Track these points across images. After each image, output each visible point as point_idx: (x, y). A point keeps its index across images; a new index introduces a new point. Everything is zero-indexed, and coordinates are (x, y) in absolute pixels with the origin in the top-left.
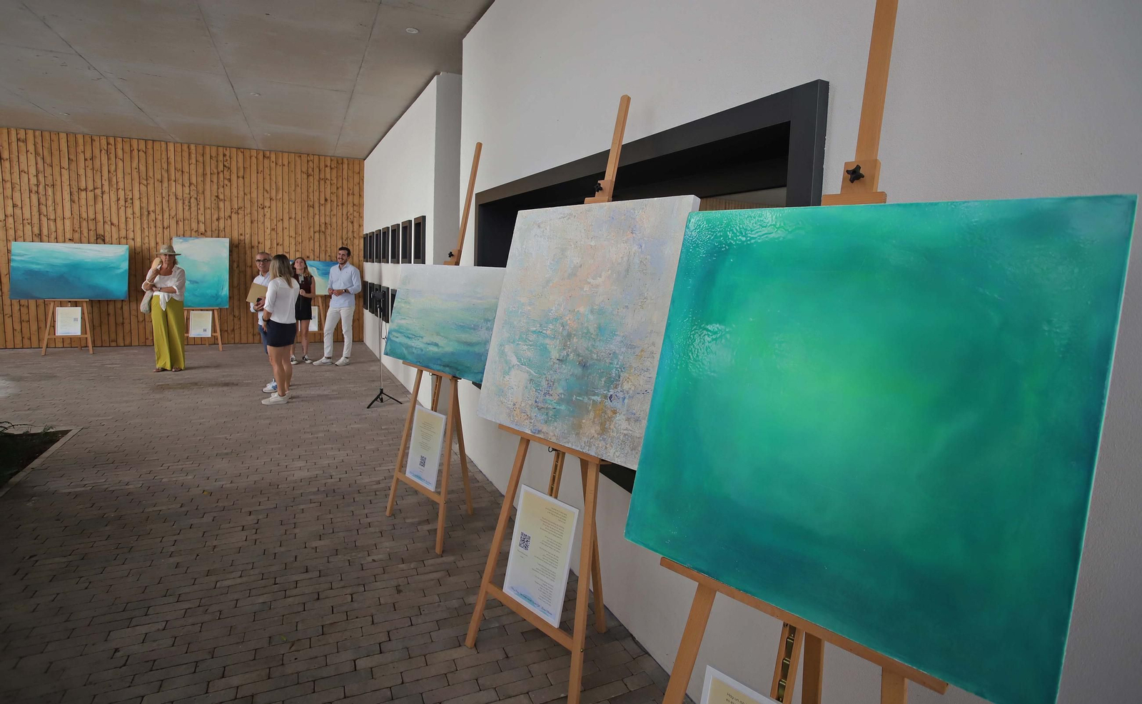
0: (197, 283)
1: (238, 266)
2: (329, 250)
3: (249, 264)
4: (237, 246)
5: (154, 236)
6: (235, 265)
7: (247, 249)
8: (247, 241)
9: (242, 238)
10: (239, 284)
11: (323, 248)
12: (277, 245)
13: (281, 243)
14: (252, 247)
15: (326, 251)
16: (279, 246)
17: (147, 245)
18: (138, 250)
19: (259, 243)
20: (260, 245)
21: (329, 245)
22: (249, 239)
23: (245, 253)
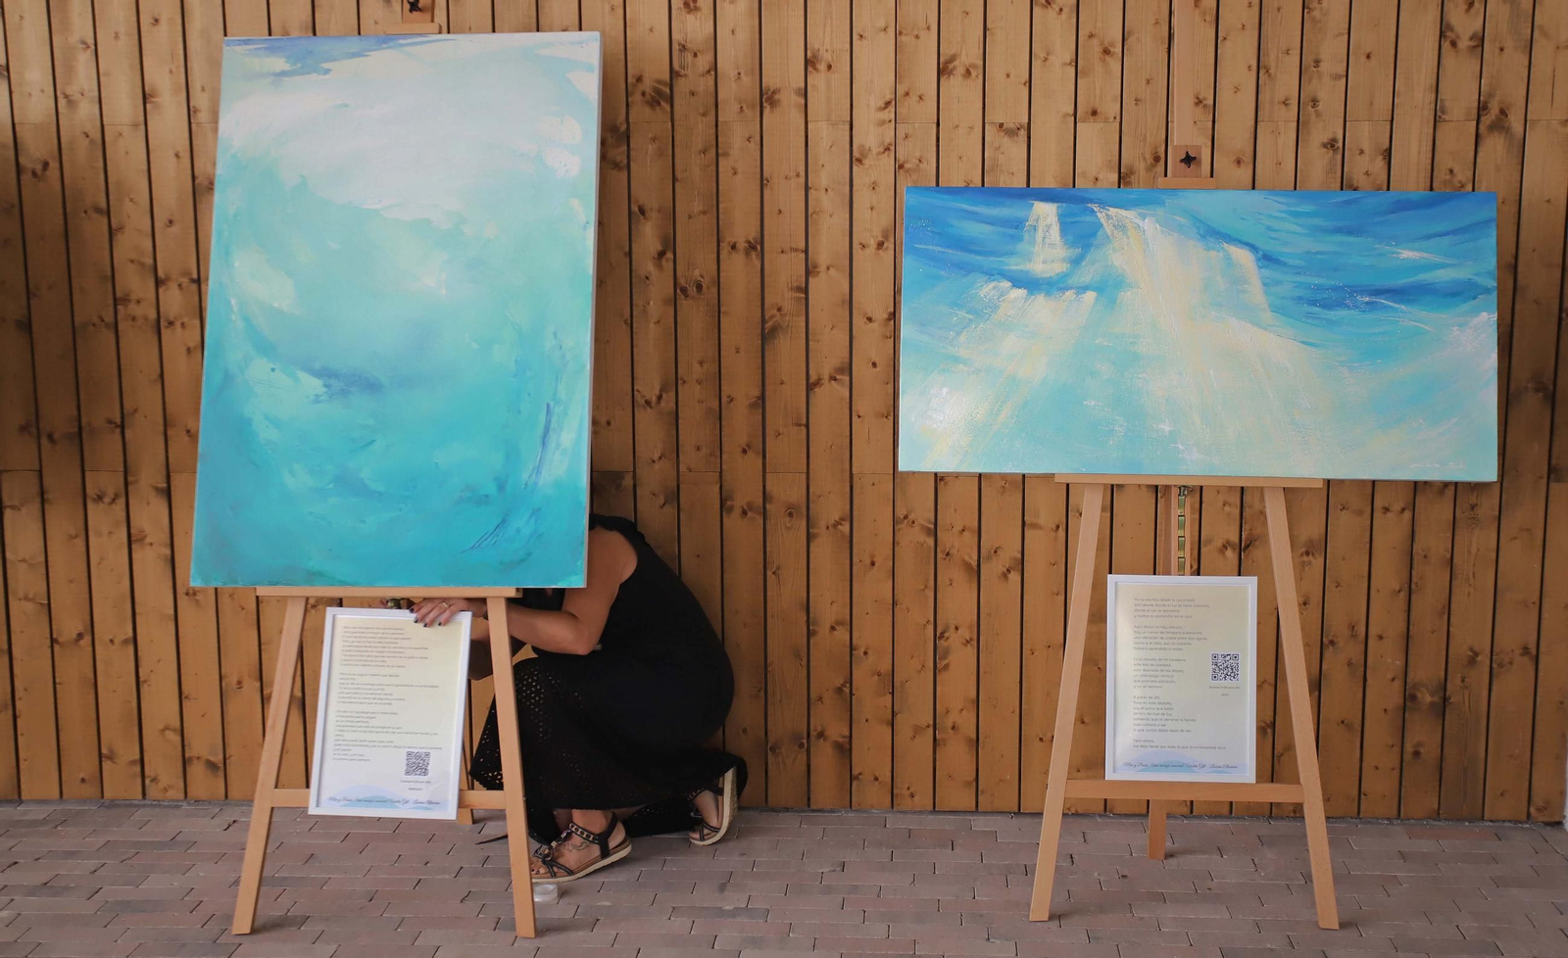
0: (372, 387)
1: (669, 246)
2: (1329, 94)
3: (742, 229)
4: (663, 97)
5: (127, 44)
6: (649, 237)
7: (729, 112)
8: (733, 53)
9: (694, 28)
10: (674, 382)
11: (1285, 82)
12: (942, 71)
13: (970, 55)
14: (766, 99)
15: (1305, 107)
16: (954, 85)
17: (86, 110)
18: (37, 148)
19: (809, 63)
20: (817, 80)
21: (1331, 51)
22: (745, 35)
23: (716, 148)
